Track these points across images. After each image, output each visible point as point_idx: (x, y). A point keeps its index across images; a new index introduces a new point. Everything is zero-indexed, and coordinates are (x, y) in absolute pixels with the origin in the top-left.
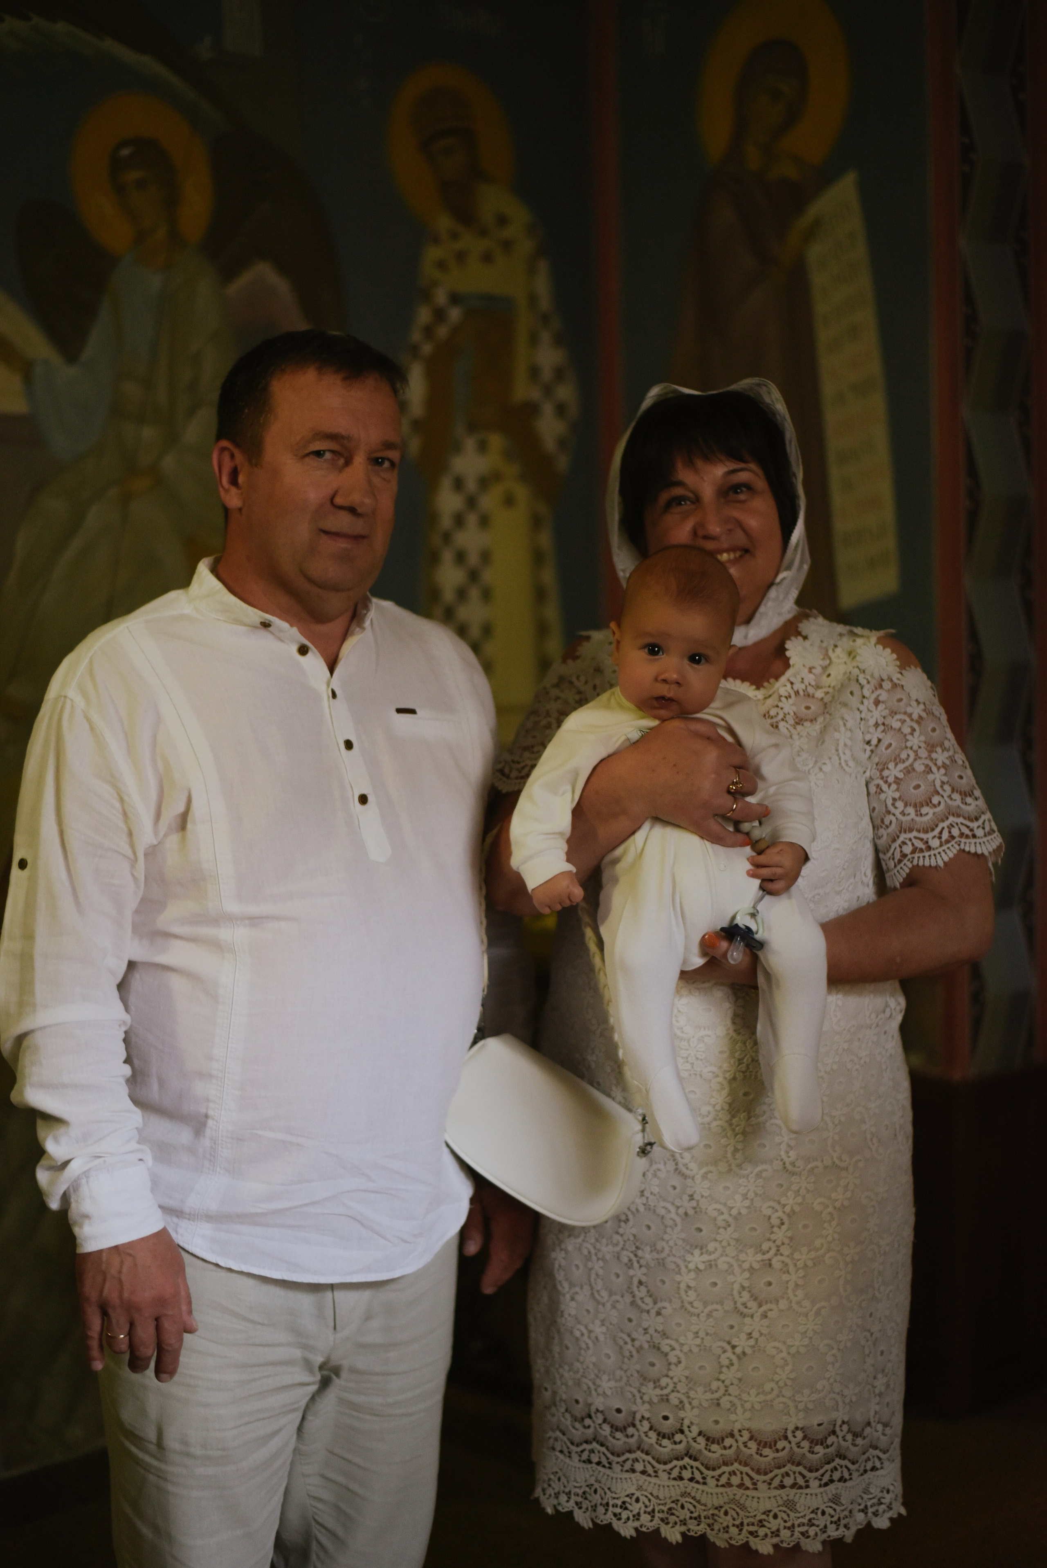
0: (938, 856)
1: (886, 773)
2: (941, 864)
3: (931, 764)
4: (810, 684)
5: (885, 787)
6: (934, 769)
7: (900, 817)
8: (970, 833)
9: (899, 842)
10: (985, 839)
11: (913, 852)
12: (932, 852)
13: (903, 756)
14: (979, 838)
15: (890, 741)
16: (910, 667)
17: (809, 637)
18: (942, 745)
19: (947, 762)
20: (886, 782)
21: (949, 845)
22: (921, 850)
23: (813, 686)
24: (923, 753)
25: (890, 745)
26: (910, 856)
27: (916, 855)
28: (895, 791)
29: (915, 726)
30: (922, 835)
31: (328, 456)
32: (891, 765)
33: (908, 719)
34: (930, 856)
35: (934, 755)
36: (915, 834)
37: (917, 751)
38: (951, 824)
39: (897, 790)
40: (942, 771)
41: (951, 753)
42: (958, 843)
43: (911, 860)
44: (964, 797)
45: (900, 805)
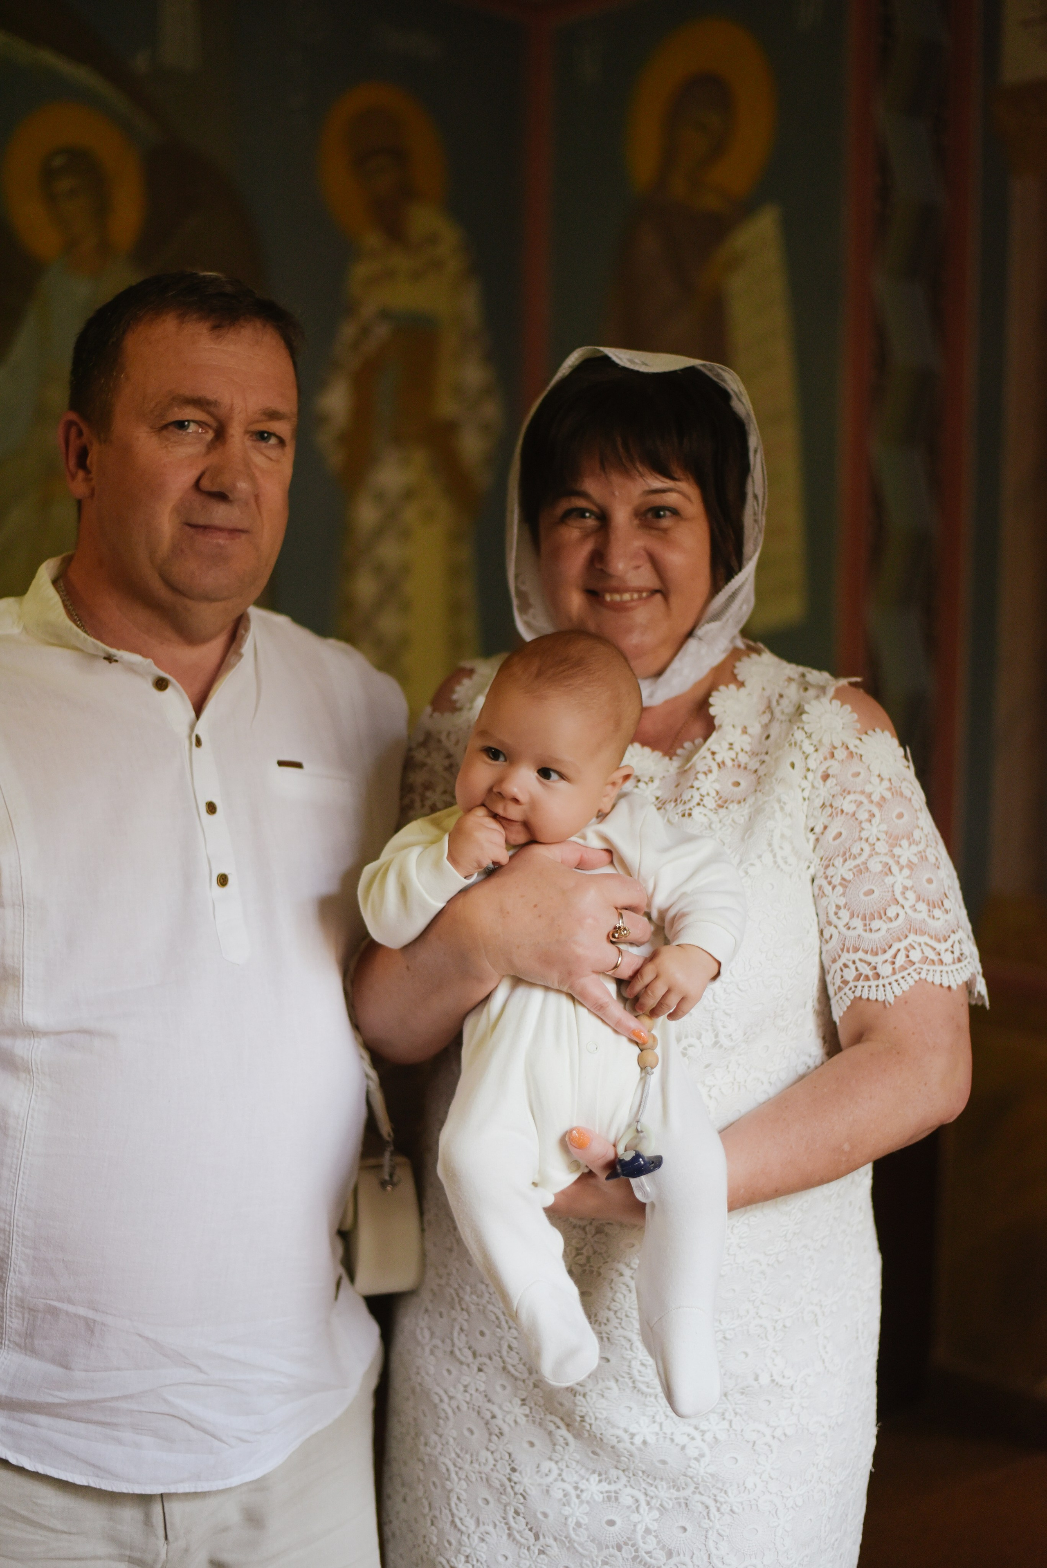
0: (888, 987)
1: (830, 871)
2: (891, 999)
3: (891, 862)
4: (742, 750)
5: (828, 889)
6: (895, 869)
7: (844, 930)
8: (936, 958)
9: (840, 963)
10: (953, 967)
11: (857, 978)
12: (881, 982)
13: (855, 850)
14: (946, 964)
15: (839, 830)
16: (874, 730)
17: (746, 684)
18: (909, 836)
19: (915, 860)
20: (830, 883)
21: (905, 973)
22: (867, 978)
23: (746, 752)
24: (881, 847)
25: (840, 834)
26: (851, 984)
27: (860, 983)
28: (840, 896)
29: (875, 810)
30: (869, 958)
31: (192, 428)
32: (838, 861)
33: (865, 801)
34: (877, 986)
35: (897, 851)
36: (861, 954)
37: (874, 844)
38: (910, 945)
39: (843, 894)
40: (906, 872)
41: (921, 847)
42: (918, 970)
43: (853, 989)
44: (931, 909)
45: (845, 914)
